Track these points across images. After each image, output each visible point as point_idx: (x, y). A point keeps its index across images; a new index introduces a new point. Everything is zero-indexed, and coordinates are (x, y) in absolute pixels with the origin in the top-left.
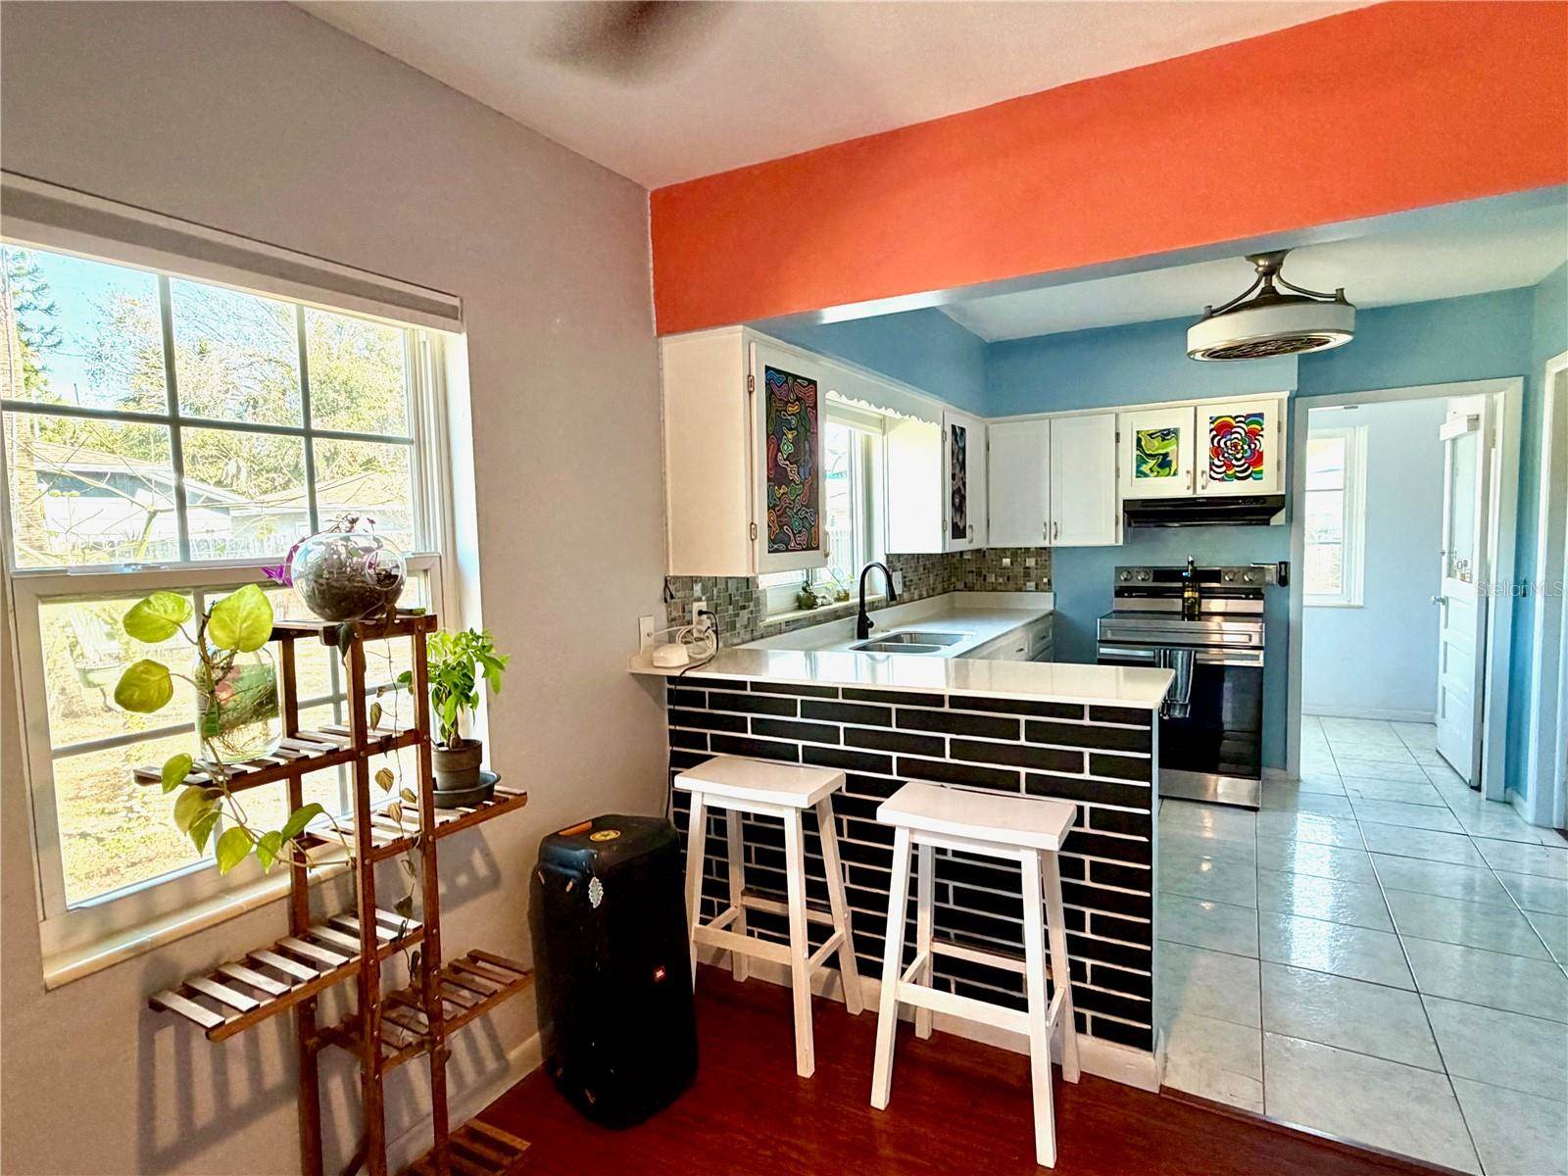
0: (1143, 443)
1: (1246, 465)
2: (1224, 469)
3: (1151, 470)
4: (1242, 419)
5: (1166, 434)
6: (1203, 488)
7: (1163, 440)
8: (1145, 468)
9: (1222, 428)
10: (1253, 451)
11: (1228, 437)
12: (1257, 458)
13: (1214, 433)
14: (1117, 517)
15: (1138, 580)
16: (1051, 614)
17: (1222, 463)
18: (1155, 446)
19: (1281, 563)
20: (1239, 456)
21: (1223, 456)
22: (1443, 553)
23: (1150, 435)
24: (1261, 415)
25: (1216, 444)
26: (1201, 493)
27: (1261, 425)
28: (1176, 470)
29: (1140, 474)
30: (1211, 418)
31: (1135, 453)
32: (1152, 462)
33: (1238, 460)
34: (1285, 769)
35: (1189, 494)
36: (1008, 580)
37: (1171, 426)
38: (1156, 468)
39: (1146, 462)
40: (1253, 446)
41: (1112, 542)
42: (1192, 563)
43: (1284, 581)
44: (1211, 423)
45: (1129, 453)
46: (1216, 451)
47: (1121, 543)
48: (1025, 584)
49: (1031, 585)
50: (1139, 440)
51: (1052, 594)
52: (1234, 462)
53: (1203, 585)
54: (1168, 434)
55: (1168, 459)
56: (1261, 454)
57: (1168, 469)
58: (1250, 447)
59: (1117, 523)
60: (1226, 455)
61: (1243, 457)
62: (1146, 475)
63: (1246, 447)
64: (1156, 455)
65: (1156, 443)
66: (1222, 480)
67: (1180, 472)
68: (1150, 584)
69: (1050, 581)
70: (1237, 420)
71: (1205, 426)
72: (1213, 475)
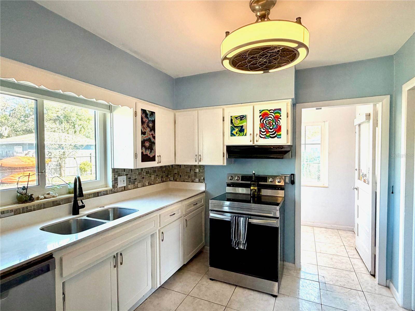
0: (233, 121)
1: (274, 132)
2: (265, 133)
3: (236, 133)
4: (272, 111)
5: (242, 118)
6: (257, 141)
7: (241, 120)
8: (234, 132)
9: (264, 115)
10: (277, 125)
11: (267, 119)
12: (279, 129)
13: (261, 117)
14: (224, 153)
15: (235, 180)
16: (204, 192)
17: (264, 131)
18: (238, 123)
19: (291, 174)
21: (265, 128)
22: (356, 170)
23: (236, 118)
24: (280, 110)
25: (262, 122)
26: (256, 143)
27: (280, 114)
28: (246, 133)
29: (232, 135)
30: (260, 111)
31: (230, 125)
32: (237, 130)
33: (271, 129)
34: (295, 264)
35: (251, 144)
36: (189, 177)
37: (244, 114)
38: (238, 132)
39: (234, 130)
40: (277, 123)
41: (222, 164)
42: (254, 174)
43: (293, 182)
44: (260, 113)
45: (228, 126)
46: (262, 125)
47: (225, 164)
48: (195, 179)
49: (197, 180)
50: (232, 120)
51: (204, 184)
52: (269, 130)
53: (260, 183)
54: (243, 118)
55: (243, 128)
56: (280, 127)
57: (243, 133)
58: (276, 124)
59: (224, 156)
60: (266, 127)
61: (273, 128)
62: (234, 135)
63: (274, 124)
64: (239, 126)
65: (238, 121)
66: (265, 138)
67: (248, 134)
68: (240, 182)
69: (204, 178)
70: (270, 111)
71: (257, 114)
72: (261, 136)
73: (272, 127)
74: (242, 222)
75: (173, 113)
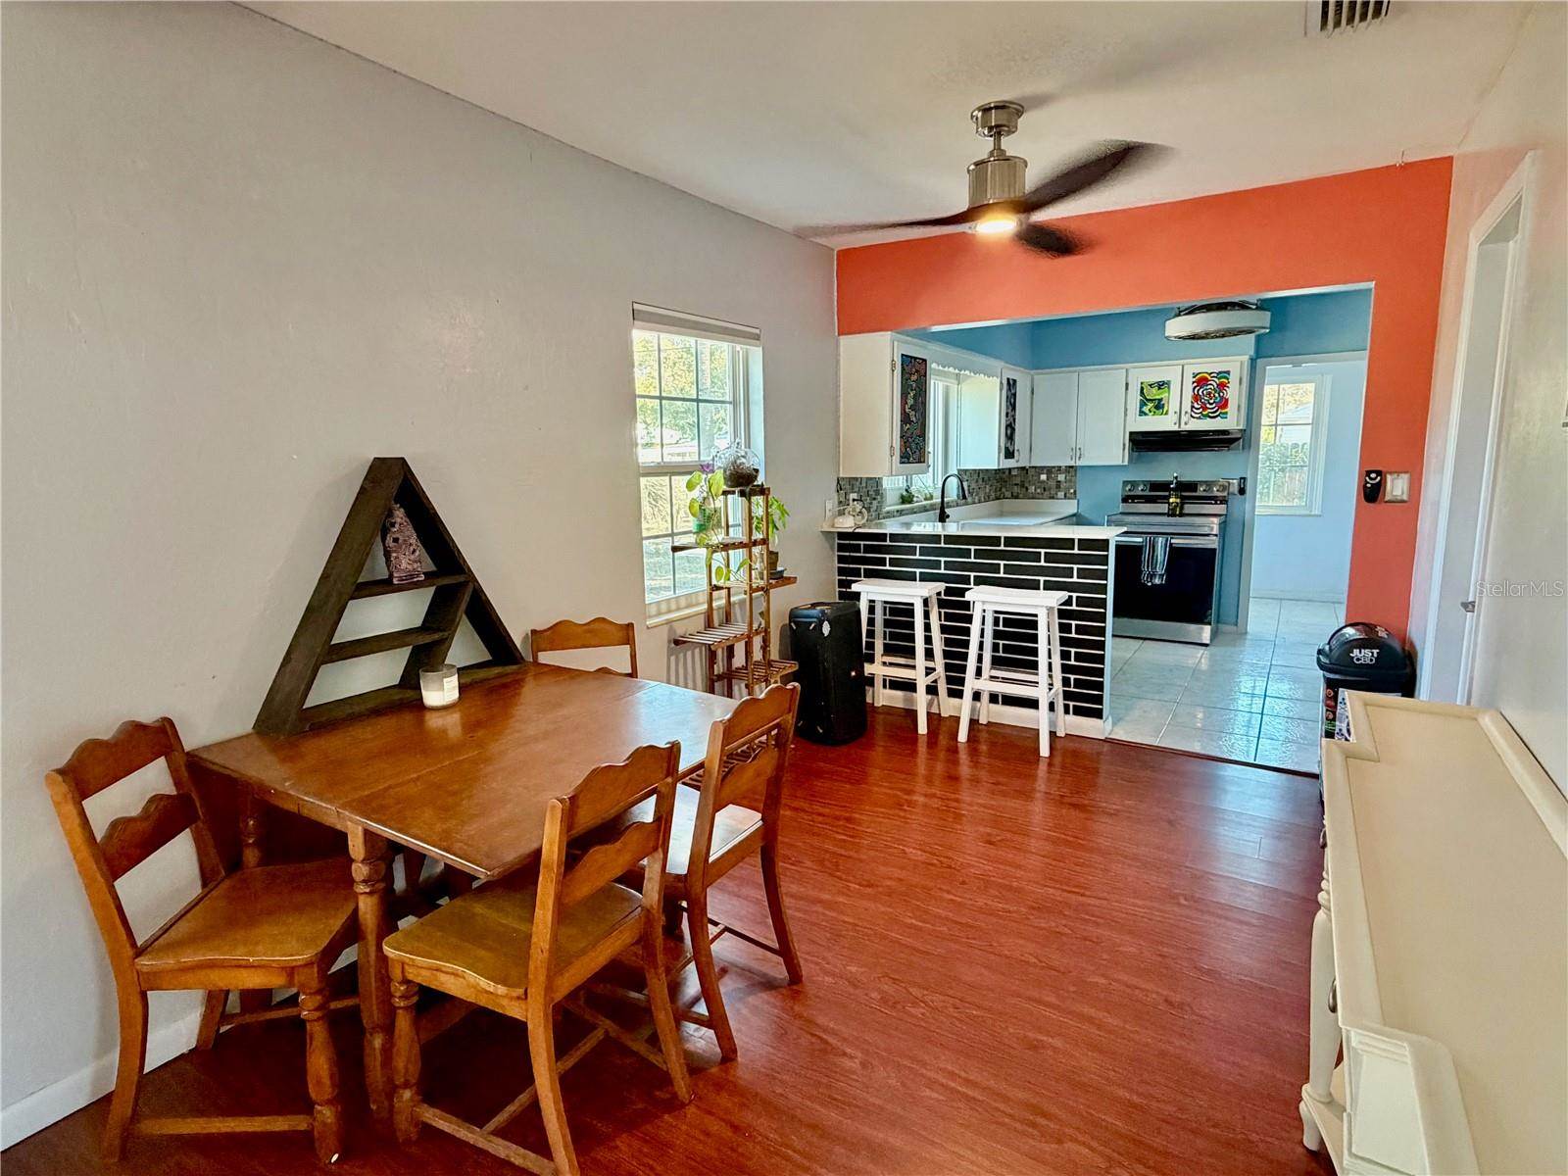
0: (1145, 391)
1: (1217, 408)
2: (1201, 410)
3: (1150, 410)
4: (1215, 375)
5: (1161, 385)
6: (1186, 424)
7: (1159, 388)
8: (1145, 409)
9: (1201, 382)
10: (1222, 398)
11: (1205, 388)
12: (1224, 404)
13: (1195, 384)
14: (1124, 445)
15: (1139, 490)
16: (1074, 515)
17: (1199, 406)
18: (1154, 394)
19: (1241, 478)
21: (1201, 401)
23: (1150, 385)
24: (1228, 372)
25: (1196, 393)
26: (1184, 427)
27: (1228, 379)
28: (1167, 411)
29: (1142, 413)
30: (1193, 374)
31: (1139, 398)
32: (1150, 405)
33: (1211, 404)
34: (1236, 625)
35: (1175, 428)
36: (1044, 490)
37: (1165, 379)
38: (1153, 409)
39: (1146, 405)
40: (1221, 395)
41: (1120, 463)
42: (1176, 478)
43: (1242, 491)
44: (1193, 377)
45: (1135, 398)
46: (1196, 398)
47: (1126, 463)
48: (1057, 494)
49: (1061, 494)
50: (1142, 389)
51: (1076, 501)
52: (1208, 406)
53: (1184, 494)
54: (1163, 385)
55: (1162, 403)
56: (1227, 400)
57: (1161, 410)
58: (1219, 395)
59: (1124, 449)
60: (1203, 400)
61: (1214, 402)
62: (1146, 414)
63: (1217, 395)
64: (1154, 400)
65: (1155, 390)
66: (1199, 418)
67: (1170, 412)
68: (1147, 493)
69: (1075, 491)
70: (1212, 375)
71: (1189, 380)
72: (1193, 414)
73: (1212, 401)
74: (1160, 545)
75: (1029, 378)
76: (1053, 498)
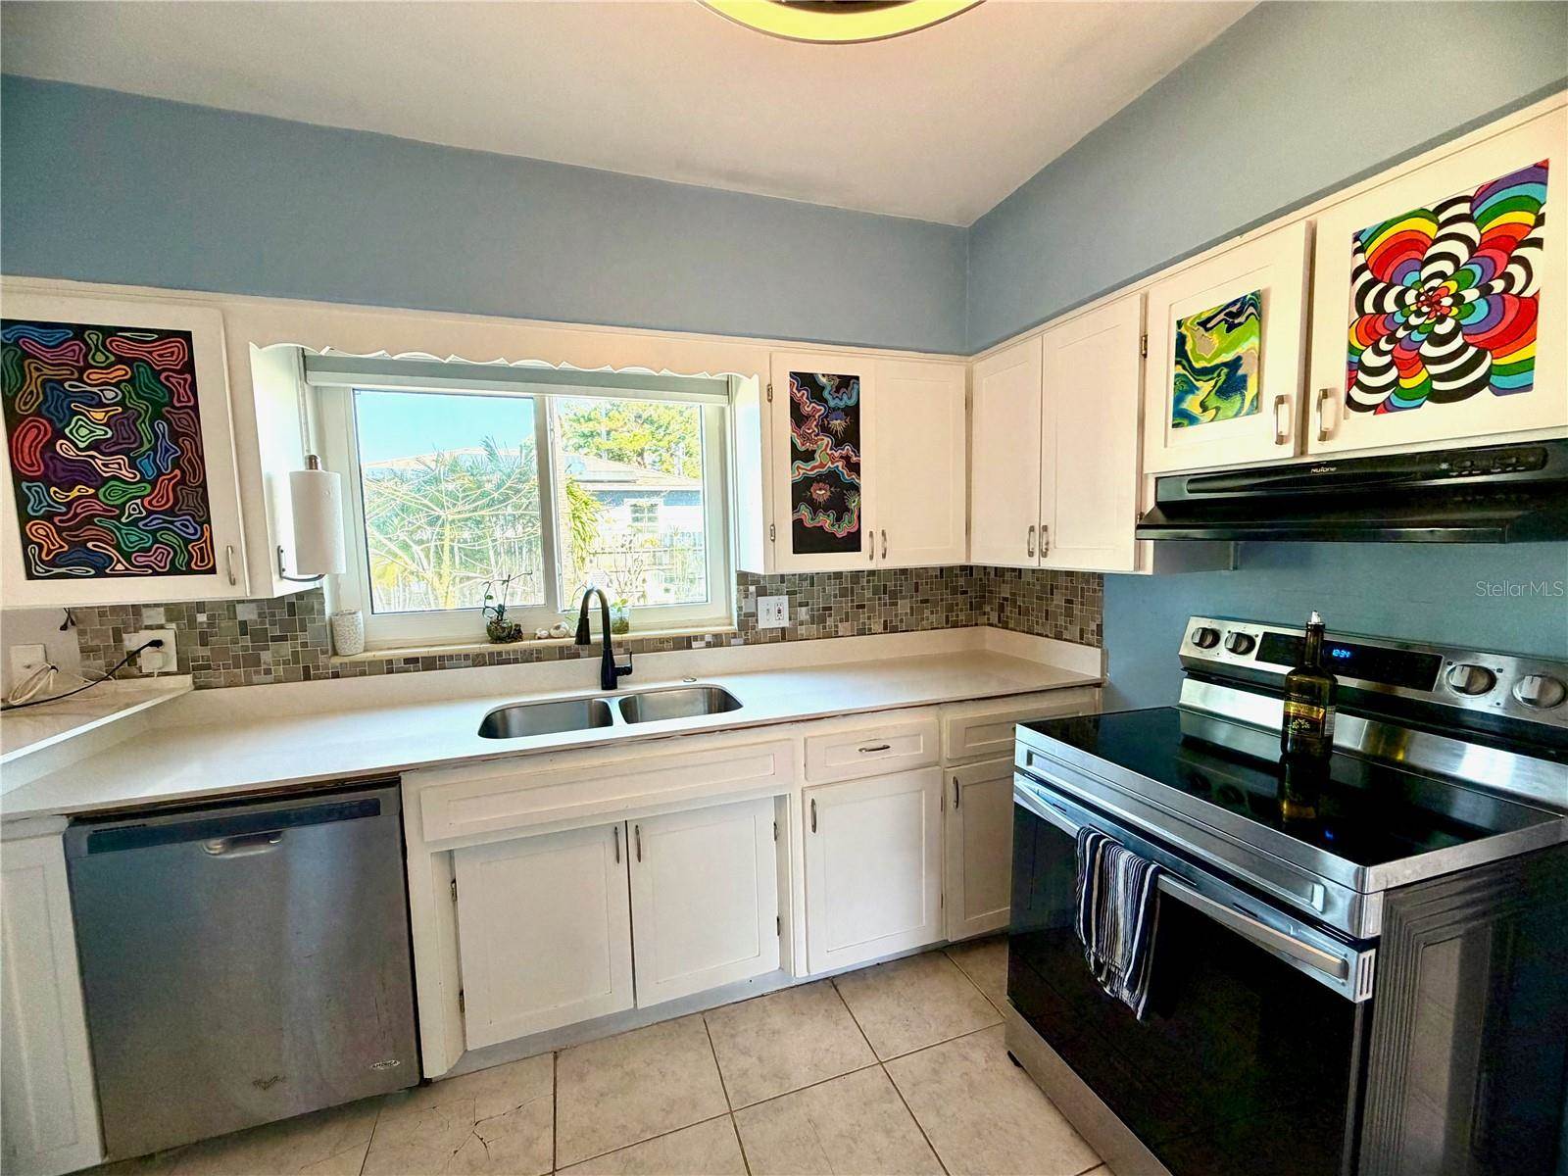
0: (1188, 347)
1: (1472, 351)
2: (1393, 373)
3: (1204, 407)
4: (1464, 208)
5: (1238, 313)
6: (1327, 435)
7: (1232, 327)
8: (1191, 404)
9: (1389, 258)
10: (1500, 300)
11: (1411, 278)
13: (1367, 276)
14: (1139, 517)
15: (1226, 650)
16: (1098, 685)
17: (1387, 359)
18: (1212, 349)
20: (1442, 329)
21: (1392, 338)
23: (1204, 324)
24: (1537, 173)
25: (1369, 307)
26: (1320, 450)
27: (1534, 206)
28: (1256, 398)
29: (1182, 418)
30: (1356, 239)
31: (1174, 371)
32: (1205, 387)
33: (1442, 340)
35: (1285, 454)
36: (1047, 617)
37: (1249, 289)
38: (1213, 401)
39: (1193, 389)
40: (1498, 285)
41: (1134, 568)
44: (1357, 251)
45: (1163, 374)
46: (1370, 328)
47: (1150, 570)
48: (1067, 629)
49: (1074, 631)
50: (1181, 340)
51: (1100, 651)
52: (1428, 350)
54: (1241, 312)
55: (1240, 372)
56: (1529, 310)
57: (1238, 397)
58: (1486, 290)
59: (1142, 530)
60: (1401, 333)
61: (1458, 328)
62: (1192, 420)
63: (1471, 295)
64: (1217, 367)
65: (1216, 338)
66: (1386, 407)
67: (1267, 401)
69: (1100, 627)
70: (1442, 218)
71: (1338, 264)
72: (1358, 395)
73: (1448, 327)
74: (1121, 875)
75: (963, 369)
76: (1059, 637)
